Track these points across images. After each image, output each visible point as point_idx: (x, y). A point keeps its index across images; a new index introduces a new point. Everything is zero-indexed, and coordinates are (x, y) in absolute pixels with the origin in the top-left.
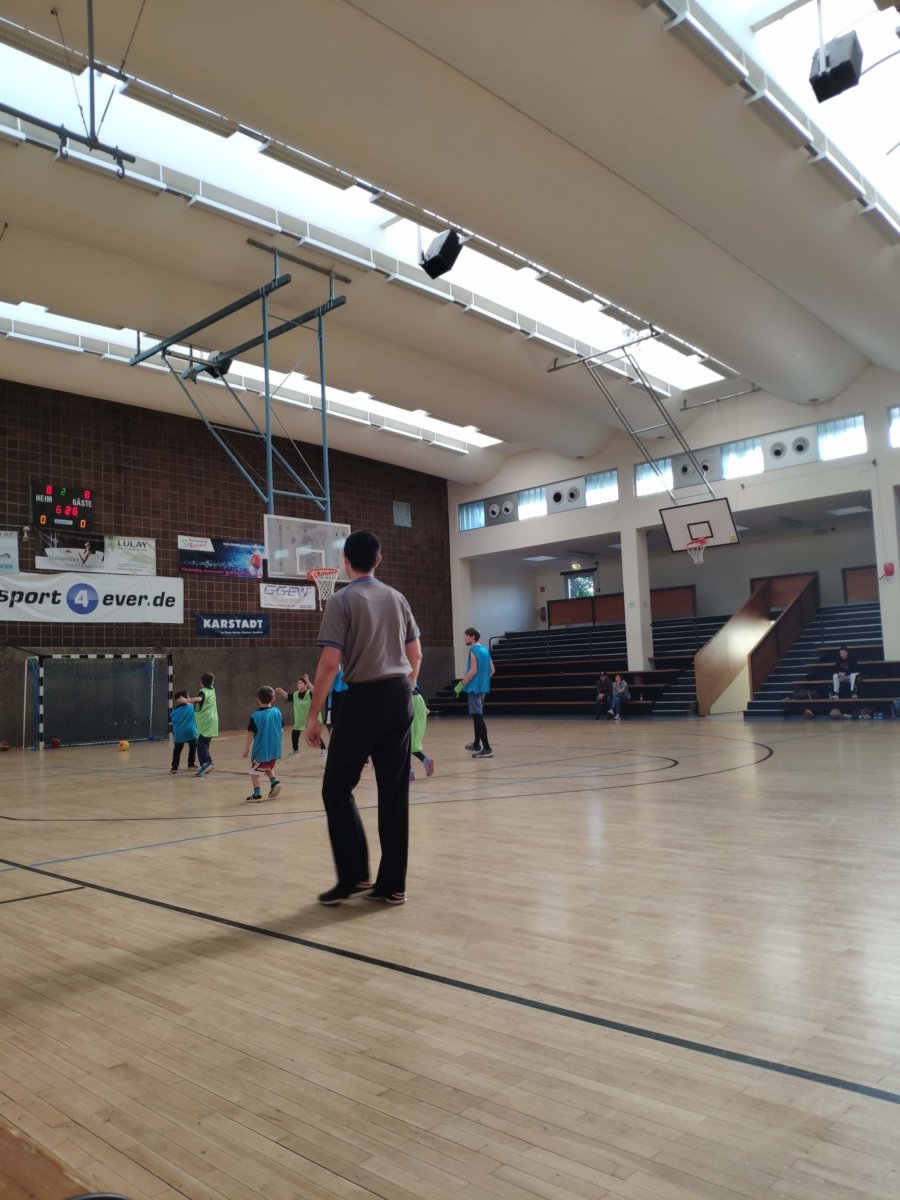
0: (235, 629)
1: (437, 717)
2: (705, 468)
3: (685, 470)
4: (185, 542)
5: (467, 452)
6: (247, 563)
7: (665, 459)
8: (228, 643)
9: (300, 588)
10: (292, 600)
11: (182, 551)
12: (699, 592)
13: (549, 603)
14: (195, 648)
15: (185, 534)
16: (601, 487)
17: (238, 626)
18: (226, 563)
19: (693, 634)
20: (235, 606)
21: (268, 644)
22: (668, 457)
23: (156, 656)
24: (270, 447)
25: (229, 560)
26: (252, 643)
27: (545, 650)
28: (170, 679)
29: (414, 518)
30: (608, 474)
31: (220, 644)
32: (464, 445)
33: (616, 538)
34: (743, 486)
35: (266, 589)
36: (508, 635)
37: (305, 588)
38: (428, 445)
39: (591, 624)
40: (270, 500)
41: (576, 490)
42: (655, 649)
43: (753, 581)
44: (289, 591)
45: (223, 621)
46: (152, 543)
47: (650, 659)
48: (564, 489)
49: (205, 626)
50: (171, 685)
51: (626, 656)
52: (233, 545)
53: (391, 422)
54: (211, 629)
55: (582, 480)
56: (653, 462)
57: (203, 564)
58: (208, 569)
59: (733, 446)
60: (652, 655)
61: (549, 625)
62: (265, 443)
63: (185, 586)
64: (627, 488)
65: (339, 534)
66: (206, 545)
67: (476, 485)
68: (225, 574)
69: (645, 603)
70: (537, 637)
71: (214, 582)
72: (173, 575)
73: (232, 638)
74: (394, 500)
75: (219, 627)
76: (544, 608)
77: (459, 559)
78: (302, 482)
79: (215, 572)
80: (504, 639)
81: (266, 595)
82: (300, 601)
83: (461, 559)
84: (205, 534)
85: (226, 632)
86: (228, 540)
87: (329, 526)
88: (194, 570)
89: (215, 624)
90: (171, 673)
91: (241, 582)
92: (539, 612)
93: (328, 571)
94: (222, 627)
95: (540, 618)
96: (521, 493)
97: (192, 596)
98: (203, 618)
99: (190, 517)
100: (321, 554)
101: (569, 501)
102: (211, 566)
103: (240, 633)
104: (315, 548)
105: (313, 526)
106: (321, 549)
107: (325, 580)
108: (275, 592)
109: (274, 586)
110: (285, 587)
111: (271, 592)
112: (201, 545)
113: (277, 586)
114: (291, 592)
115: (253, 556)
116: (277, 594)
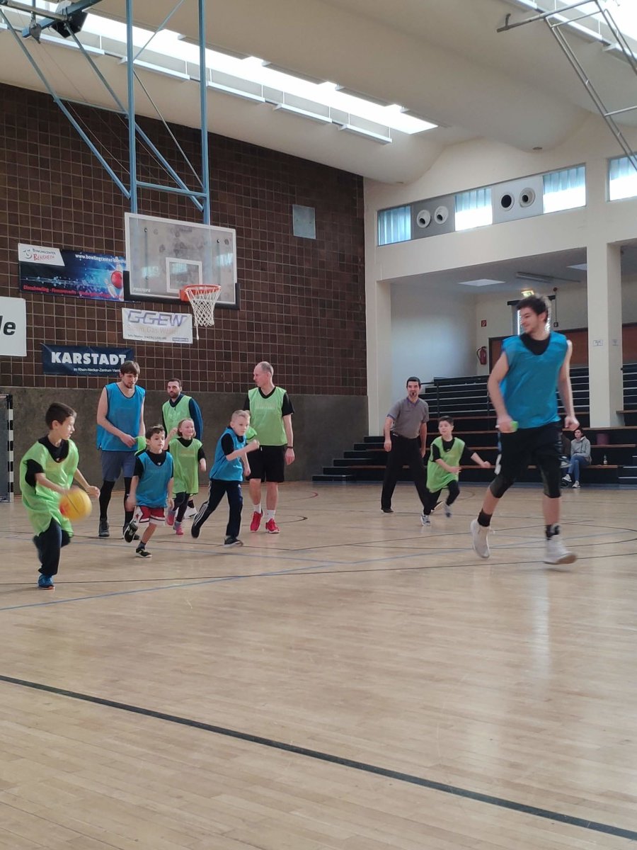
0: (91, 365)
1: (344, 483)
4: (27, 253)
5: (390, 140)
6: (106, 281)
8: (82, 384)
9: (173, 315)
10: (162, 331)
11: (23, 264)
13: (491, 340)
14: (42, 388)
15: (28, 243)
16: (564, 187)
17: (95, 362)
18: (80, 281)
20: (92, 337)
24: (133, 126)
25: (84, 277)
27: (485, 400)
28: (11, 425)
29: (319, 227)
30: (574, 170)
31: (72, 385)
32: (387, 130)
33: (580, 256)
35: (129, 316)
36: (437, 382)
37: (180, 315)
38: (339, 130)
40: (132, 195)
41: (531, 192)
42: (626, 400)
44: (160, 319)
45: (75, 355)
47: (619, 413)
48: (516, 192)
49: (53, 361)
50: (11, 433)
51: (588, 409)
52: (88, 257)
53: (291, 99)
54: (61, 364)
55: (539, 178)
56: (631, 156)
57: (50, 280)
58: (56, 288)
60: (621, 408)
62: (127, 122)
63: (28, 310)
64: (597, 189)
65: (222, 243)
66: (53, 257)
67: (402, 184)
68: (78, 295)
69: (615, 341)
70: (475, 384)
71: (64, 305)
72: (13, 296)
73: (88, 377)
74: (295, 203)
75: (70, 362)
76: (485, 347)
77: (378, 282)
78: (176, 175)
79: (65, 291)
80: (432, 386)
81: (130, 323)
82: (173, 332)
83: (379, 282)
84: (52, 243)
85: (80, 369)
86: (82, 251)
87: (208, 230)
88: (40, 289)
89: (66, 358)
90: (11, 418)
91: (98, 305)
92: (479, 353)
93: (206, 288)
94: (75, 362)
95: (478, 360)
96: (459, 196)
97: (36, 323)
98: (50, 350)
99: (35, 221)
100: (198, 266)
101: (521, 206)
102: (60, 283)
103: (97, 370)
104: (190, 259)
105: (187, 229)
106: (198, 260)
107: (202, 300)
108: (141, 320)
109: (140, 313)
110: (155, 314)
111: (137, 320)
112: (47, 257)
113: (144, 312)
114: (162, 320)
115: (113, 272)
116: (144, 322)
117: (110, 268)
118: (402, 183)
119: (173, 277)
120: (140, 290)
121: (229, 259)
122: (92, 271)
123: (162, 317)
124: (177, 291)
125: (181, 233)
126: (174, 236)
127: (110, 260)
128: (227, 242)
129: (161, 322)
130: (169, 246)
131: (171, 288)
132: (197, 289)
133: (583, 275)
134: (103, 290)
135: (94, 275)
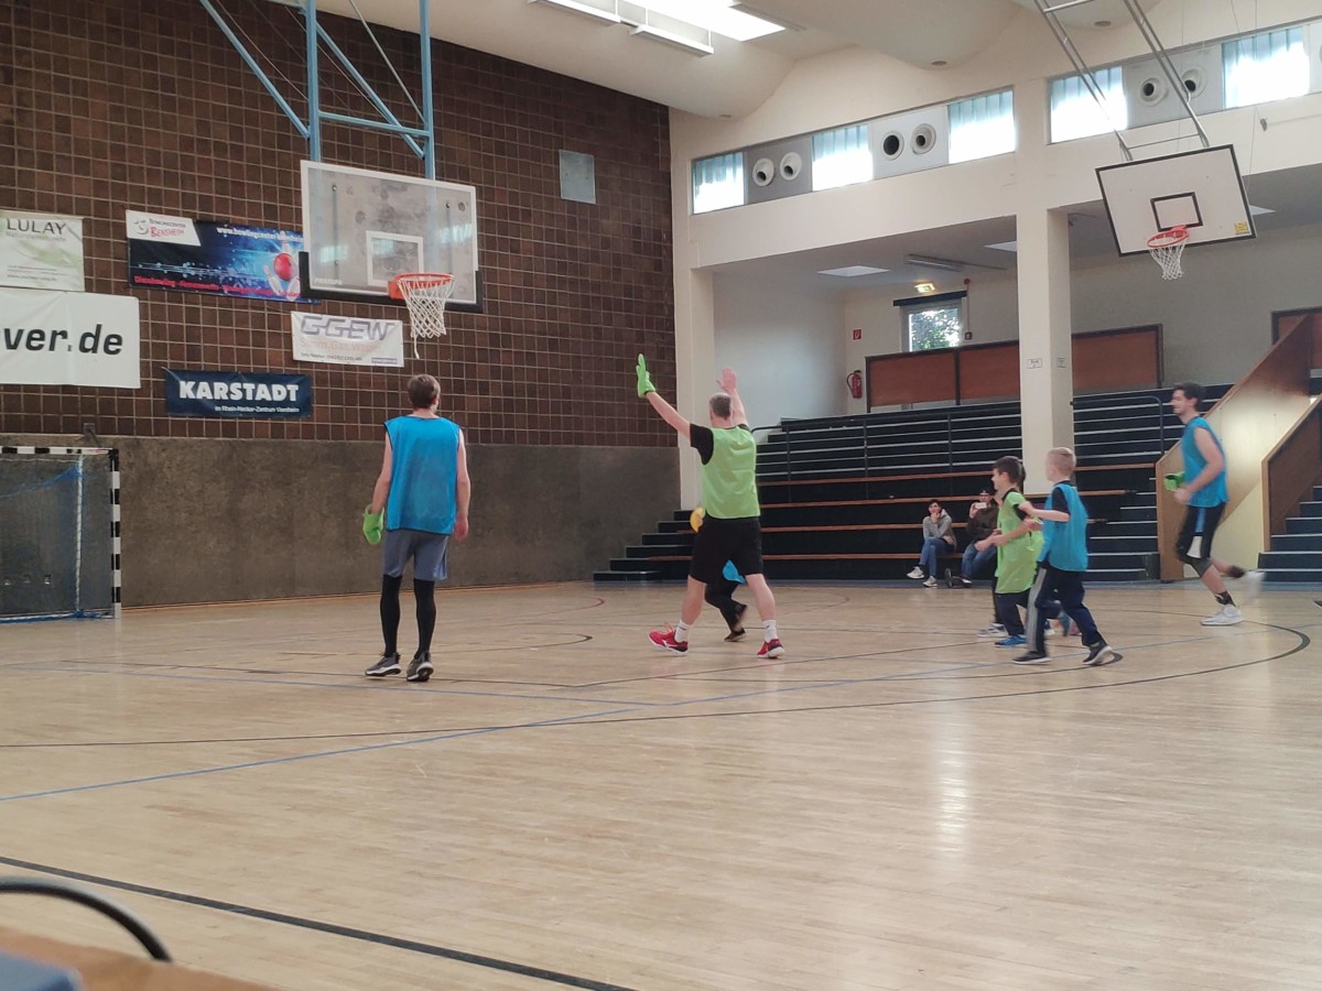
0: (244, 402)
1: (644, 583)
2: (1191, 86)
3: (1149, 90)
4: (141, 225)
5: (710, 49)
6: (266, 268)
7: (1109, 66)
8: (229, 430)
9: (373, 322)
10: (356, 347)
11: (136, 243)
12: (1169, 341)
13: (870, 361)
14: (164, 438)
15: (141, 209)
17: (249, 397)
18: (224, 269)
19: (1155, 422)
20: (243, 357)
21: (308, 432)
22: (1116, 64)
23: (86, 451)
24: (314, 28)
25: (231, 263)
26: (277, 431)
27: (861, 453)
28: (116, 497)
29: (601, 185)
30: (995, 98)
31: (213, 431)
32: (705, 35)
33: (1006, 228)
34: (1264, 124)
35: (303, 324)
36: (787, 425)
37: (383, 322)
38: (630, 34)
39: (952, 404)
40: (311, 132)
41: (929, 130)
43: (1278, 317)
44: (351, 329)
45: (217, 385)
46: (75, 224)
48: (906, 129)
49: (183, 396)
50: (116, 509)
52: (237, 232)
54: (196, 401)
55: (941, 109)
56: (1085, 74)
57: (177, 269)
58: (186, 280)
59: (1246, 42)
61: (870, 405)
62: (303, 19)
63: (143, 315)
64: (1034, 122)
65: (455, 209)
66: (184, 233)
67: (728, 119)
68: (222, 291)
69: (1061, 360)
70: (845, 428)
71: (200, 306)
72: (118, 292)
73: (238, 421)
74: (562, 148)
75: (210, 397)
76: (859, 370)
77: (692, 270)
78: (382, 104)
79: (202, 286)
80: (778, 432)
81: (305, 336)
82: (371, 348)
83: (695, 270)
84: (180, 209)
85: (225, 408)
86: (228, 222)
87: (432, 189)
88: (161, 283)
89: (203, 393)
90: (116, 484)
91: (253, 308)
92: (850, 380)
93: (431, 279)
94: (217, 397)
95: (850, 392)
96: (817, 137)
97: (157, 335)
98: (177, 378)
99: (152, 175)
100: (416, 244)
101: (914, 152)
102: (193, 273)
103: (252, 410)
104: (404, 233)
105: (399, 186)
106: (417, 235)
107: (424, 298)
108: (322, 331)
109: (320, 319)
110: (343, 321)
111: (315, 330)
112: (173, 232)
113: (326, 318)
114: (354, 330)
115: (277, 254)
116: (327, 334)
117: (272, 249)
118: (729, 116)
119: (378, 261)
120: (325, 281)
121: (464, 232)
122: (243, 253)
123: (355, 326)
124: (383, 283)
125: (390, 193)
126: (380, 198)
127: (272, 236)
128: (461, 206)
129: (354, 334)
130: (371, 213)
131: (374, 278)
132: (415, 279)
133: (1012, 257)
134: (261, 283)
135: (247, 260)
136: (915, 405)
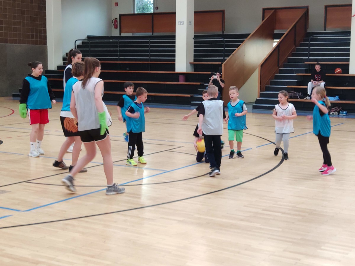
12: (227, 15)
13: (121, 16)
19: (222, 46)
27: (117, 51)
36: (89, 38)
39: (150, 34)
42: (195, 56)
43: (264, 10)
47: (191, 63)
51: (174, 60)
60: (192, 61)
61: (120, 32)
69: (190, 22)
70: (111, 41)
76: (117, 18)
80: (86, 41)
92: (113, 21)
95: (113, 26)
136: (137, 34)
